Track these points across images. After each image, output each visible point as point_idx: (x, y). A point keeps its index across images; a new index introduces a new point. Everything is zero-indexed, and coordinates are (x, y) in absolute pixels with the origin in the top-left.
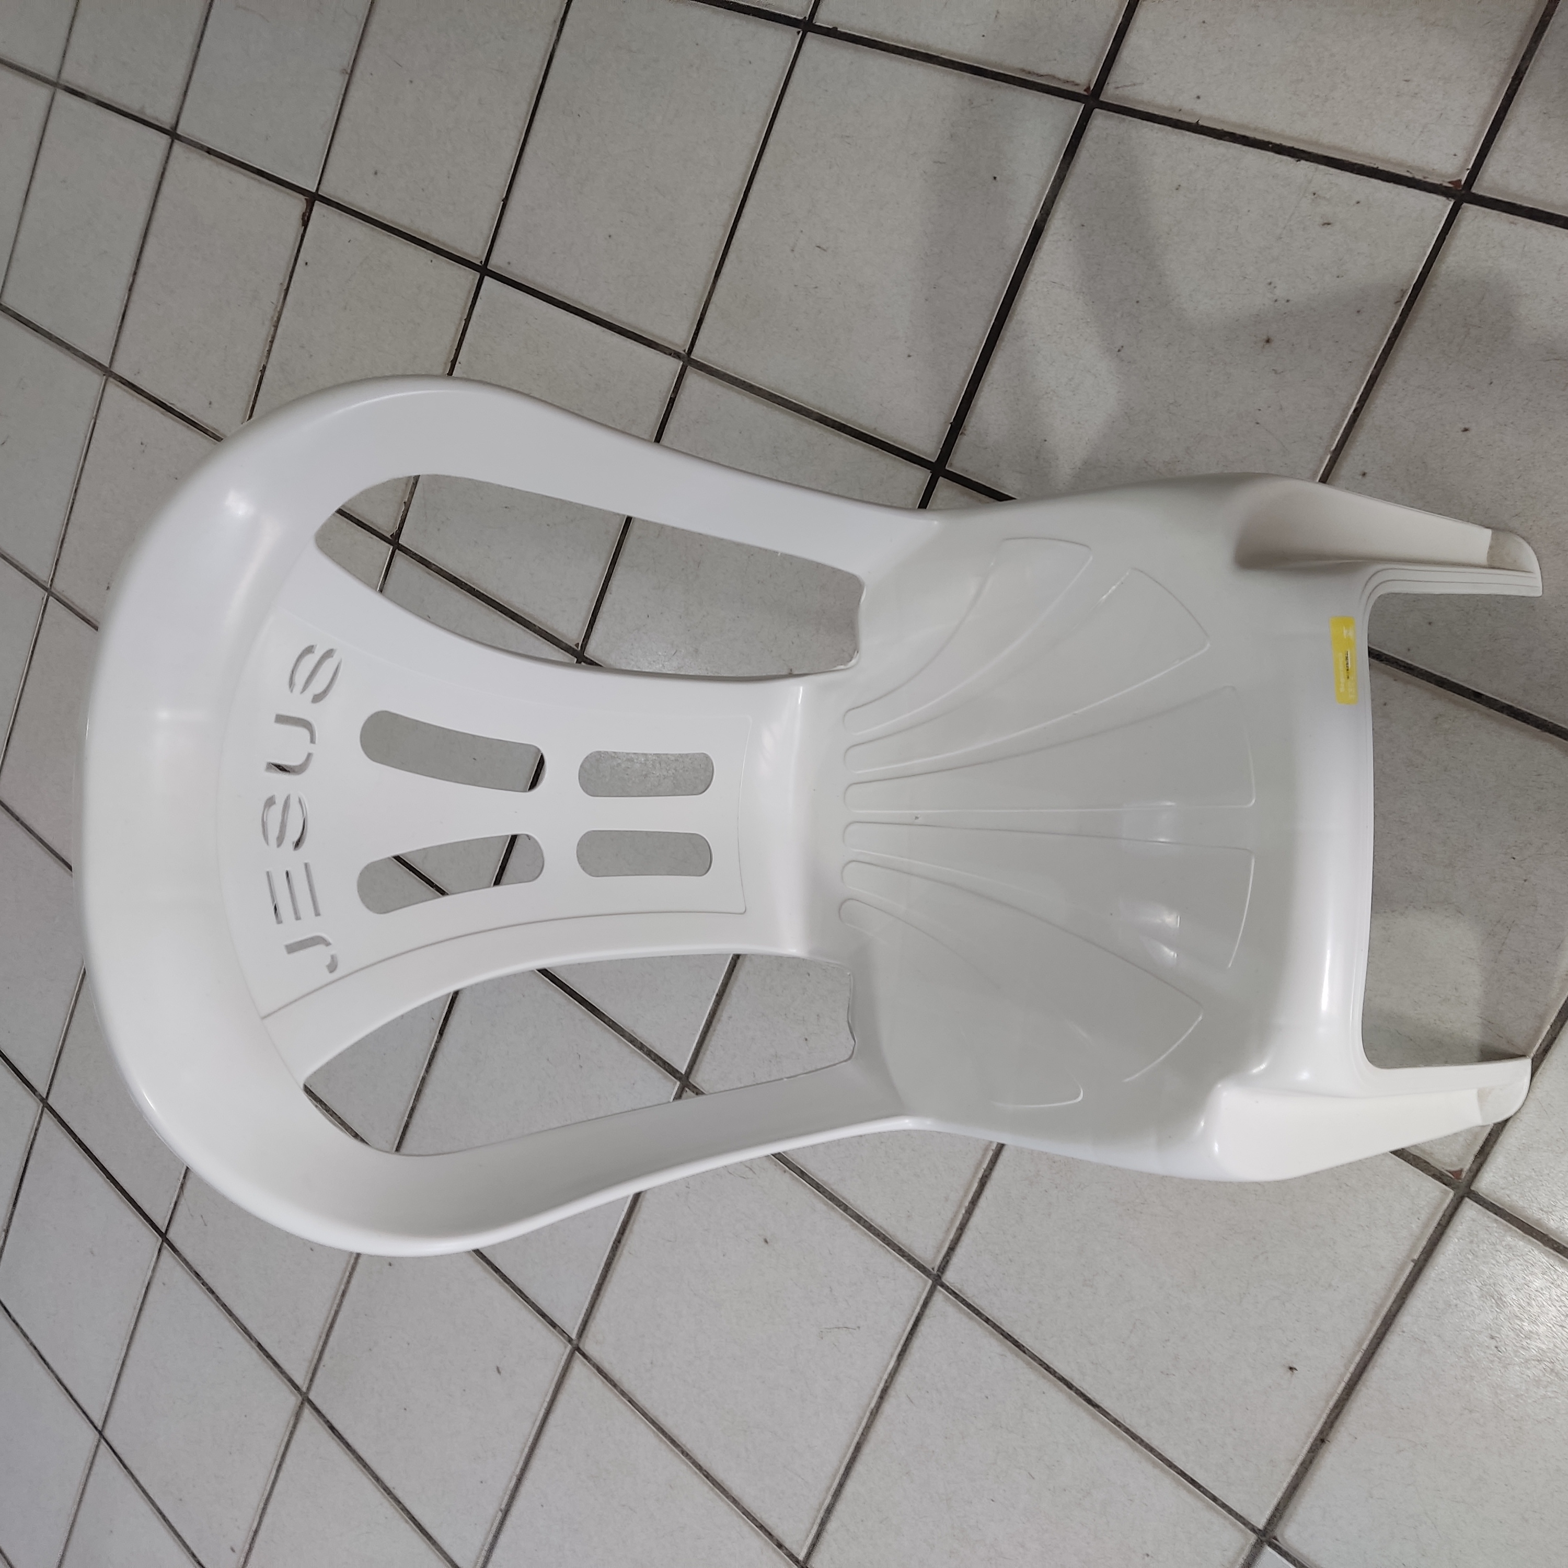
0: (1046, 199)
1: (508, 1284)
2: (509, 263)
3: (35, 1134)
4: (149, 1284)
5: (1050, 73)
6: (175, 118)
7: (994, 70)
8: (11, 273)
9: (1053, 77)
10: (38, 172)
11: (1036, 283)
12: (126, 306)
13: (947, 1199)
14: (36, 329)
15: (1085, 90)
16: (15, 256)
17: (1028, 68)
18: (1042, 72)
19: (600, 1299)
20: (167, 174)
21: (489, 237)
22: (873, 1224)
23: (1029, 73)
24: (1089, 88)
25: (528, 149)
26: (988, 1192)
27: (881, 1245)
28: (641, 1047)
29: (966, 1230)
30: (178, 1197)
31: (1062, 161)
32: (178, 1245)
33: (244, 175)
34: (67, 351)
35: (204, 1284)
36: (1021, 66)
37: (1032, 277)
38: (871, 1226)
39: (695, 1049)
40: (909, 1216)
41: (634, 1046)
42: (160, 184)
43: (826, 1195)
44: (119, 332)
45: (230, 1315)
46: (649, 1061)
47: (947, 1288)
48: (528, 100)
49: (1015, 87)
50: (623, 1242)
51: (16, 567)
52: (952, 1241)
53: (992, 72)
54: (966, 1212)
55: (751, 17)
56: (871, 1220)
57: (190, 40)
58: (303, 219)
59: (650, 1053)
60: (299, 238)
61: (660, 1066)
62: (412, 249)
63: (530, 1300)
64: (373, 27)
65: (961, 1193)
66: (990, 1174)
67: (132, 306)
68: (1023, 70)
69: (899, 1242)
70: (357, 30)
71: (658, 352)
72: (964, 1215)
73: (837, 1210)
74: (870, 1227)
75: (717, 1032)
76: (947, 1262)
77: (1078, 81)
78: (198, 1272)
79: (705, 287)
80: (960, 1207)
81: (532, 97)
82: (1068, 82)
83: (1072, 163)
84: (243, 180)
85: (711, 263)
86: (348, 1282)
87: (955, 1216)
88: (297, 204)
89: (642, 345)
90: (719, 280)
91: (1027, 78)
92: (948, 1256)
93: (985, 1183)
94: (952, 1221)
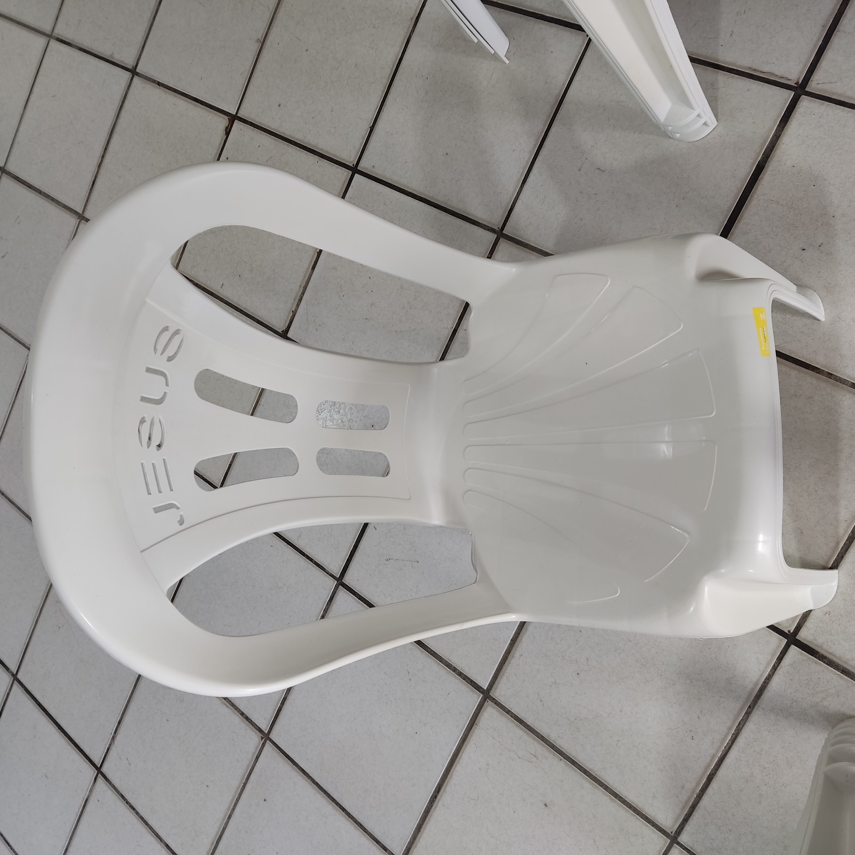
0: (766, 148)
1: (352, 819)
2: (373, 167)
3: (7, 697)
4: (87, 800)
5: (770, 72)
6: (136, 62)
7: (730, 67)
8: (14, 150)
9: (773, 74)
10: (35, 89)
11: (759, 200)
12: (96, 177)
13: (683, 788)
14: (30, 186)
15: (795, 84)
16: (16, 141)
17: (755, 67)
18: (764, 70)
19: (420, 834)
20: (128, 96)
21: (359, 150)
22: (626, 800)
23: (755, 70)
24: (798, 82)
25: (390, 97)
26: (714, 785)
27: (633, 814)
28: (454, 670)
29: (697, 808)
30: (110, 745)
31: (778, 126)
32: (109, 776)
33: (184, 100)
34: (52, 202)
35: (127, 802)
36: (749, 66)
37: (755, 196)
38: (626, 801)
39: (494, 674)
40: (654, 797)
41: (449, 669)
42: (123, 102)
43: (591, 778)
44: (90, 193)
45: (147, 825)
46: (460, 679)
47: (681, 846)
48: (391, 67)
49: (745, 78)
50: (438, 797)
51: (9, 335)
52: (686, 815)
53: (728, 68)
54: (697, 796)
55: (553, 24)
56: (626, 797)
57: (148, 15)
58: (226, 130)
59: (460, 674)
60: (223, 143)
61: (468, 683)
62: (304, 154)
63: (367, 830)
64: (281, 14)
65: (694, 784)
66: (715, 773)
67: (100, 177)
68: (750, 68)
69: (646, 813)
70: (268, 16)
71: (479, 228)
72: (695, 798)
73: (600, 789)
74: (624, 801)
75: (511, 664)
76: (683, 828)
77: (789, 77)
78: (123, 794)
79: (515, 190)
80: (693, 792)
81: (393, 65)
82: (783, 77)
83: (786, 128)
84: (183, 104)
85: (520, 174)
86: (233, 809)
87: (689, 799)
88: (223, 122)
89: (468, 223)
90: (525, 186)
91: (754, 74)
92: (683, 825)
93: (712, 779)
94: (687, 802)
